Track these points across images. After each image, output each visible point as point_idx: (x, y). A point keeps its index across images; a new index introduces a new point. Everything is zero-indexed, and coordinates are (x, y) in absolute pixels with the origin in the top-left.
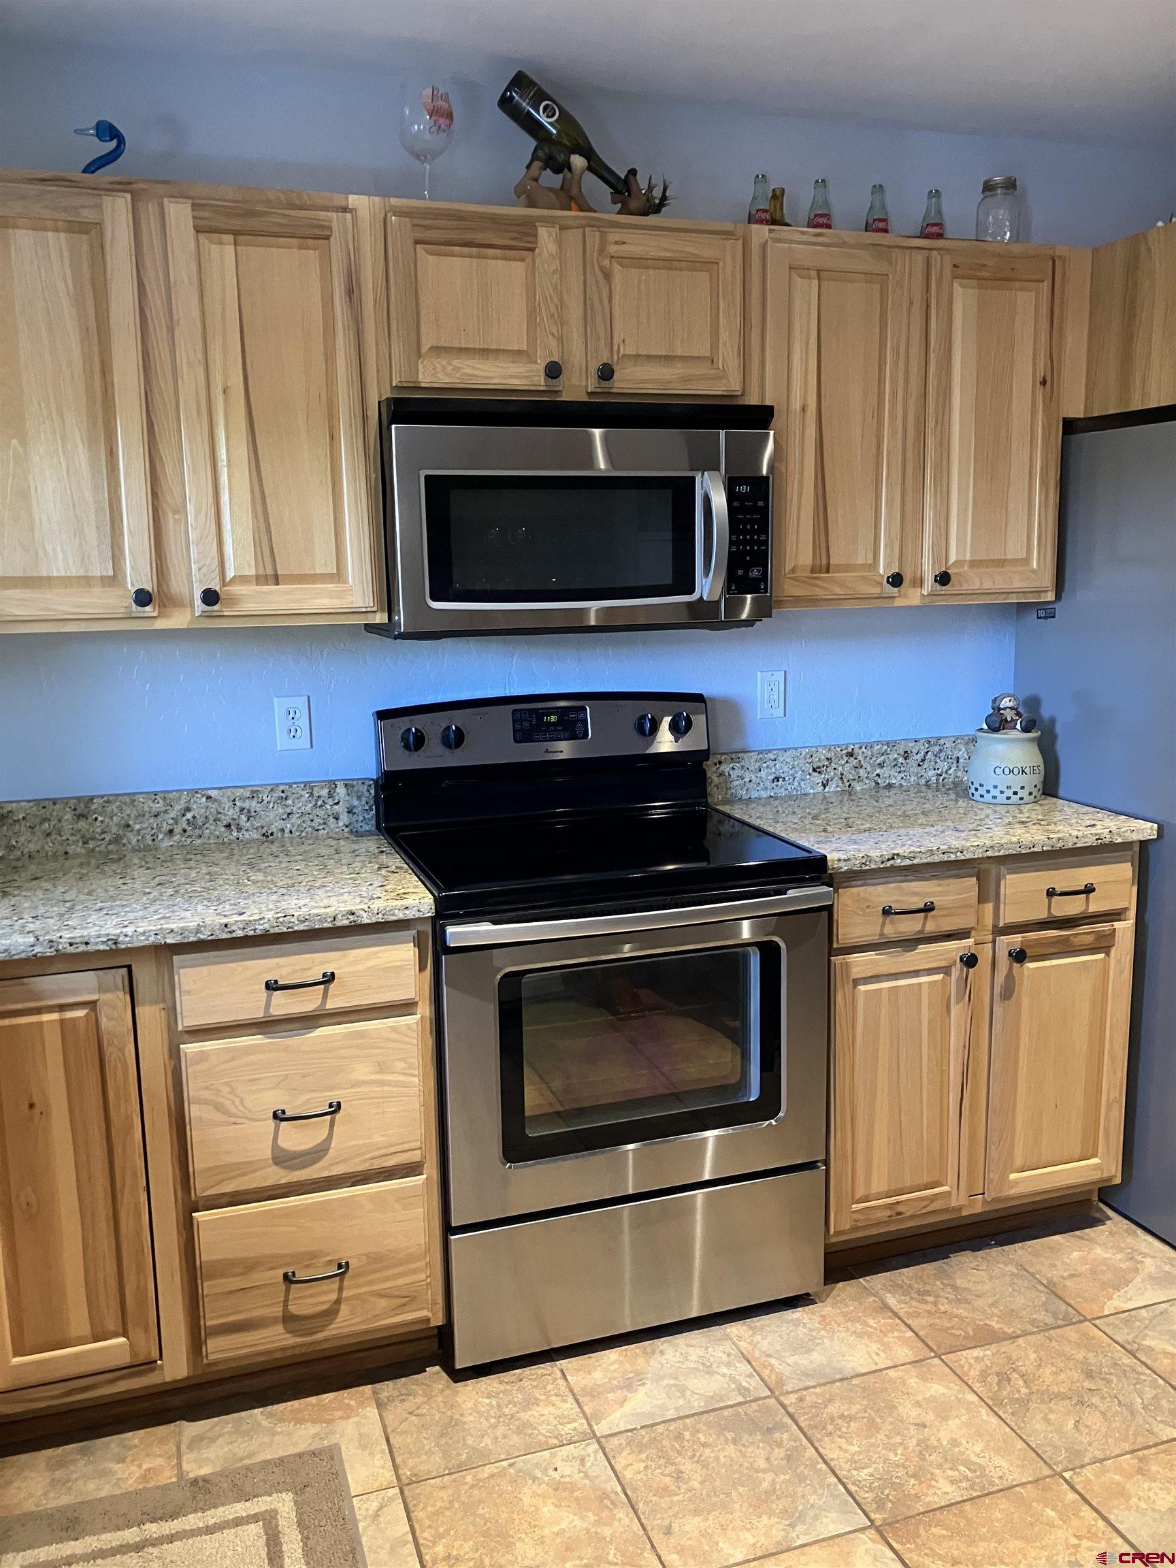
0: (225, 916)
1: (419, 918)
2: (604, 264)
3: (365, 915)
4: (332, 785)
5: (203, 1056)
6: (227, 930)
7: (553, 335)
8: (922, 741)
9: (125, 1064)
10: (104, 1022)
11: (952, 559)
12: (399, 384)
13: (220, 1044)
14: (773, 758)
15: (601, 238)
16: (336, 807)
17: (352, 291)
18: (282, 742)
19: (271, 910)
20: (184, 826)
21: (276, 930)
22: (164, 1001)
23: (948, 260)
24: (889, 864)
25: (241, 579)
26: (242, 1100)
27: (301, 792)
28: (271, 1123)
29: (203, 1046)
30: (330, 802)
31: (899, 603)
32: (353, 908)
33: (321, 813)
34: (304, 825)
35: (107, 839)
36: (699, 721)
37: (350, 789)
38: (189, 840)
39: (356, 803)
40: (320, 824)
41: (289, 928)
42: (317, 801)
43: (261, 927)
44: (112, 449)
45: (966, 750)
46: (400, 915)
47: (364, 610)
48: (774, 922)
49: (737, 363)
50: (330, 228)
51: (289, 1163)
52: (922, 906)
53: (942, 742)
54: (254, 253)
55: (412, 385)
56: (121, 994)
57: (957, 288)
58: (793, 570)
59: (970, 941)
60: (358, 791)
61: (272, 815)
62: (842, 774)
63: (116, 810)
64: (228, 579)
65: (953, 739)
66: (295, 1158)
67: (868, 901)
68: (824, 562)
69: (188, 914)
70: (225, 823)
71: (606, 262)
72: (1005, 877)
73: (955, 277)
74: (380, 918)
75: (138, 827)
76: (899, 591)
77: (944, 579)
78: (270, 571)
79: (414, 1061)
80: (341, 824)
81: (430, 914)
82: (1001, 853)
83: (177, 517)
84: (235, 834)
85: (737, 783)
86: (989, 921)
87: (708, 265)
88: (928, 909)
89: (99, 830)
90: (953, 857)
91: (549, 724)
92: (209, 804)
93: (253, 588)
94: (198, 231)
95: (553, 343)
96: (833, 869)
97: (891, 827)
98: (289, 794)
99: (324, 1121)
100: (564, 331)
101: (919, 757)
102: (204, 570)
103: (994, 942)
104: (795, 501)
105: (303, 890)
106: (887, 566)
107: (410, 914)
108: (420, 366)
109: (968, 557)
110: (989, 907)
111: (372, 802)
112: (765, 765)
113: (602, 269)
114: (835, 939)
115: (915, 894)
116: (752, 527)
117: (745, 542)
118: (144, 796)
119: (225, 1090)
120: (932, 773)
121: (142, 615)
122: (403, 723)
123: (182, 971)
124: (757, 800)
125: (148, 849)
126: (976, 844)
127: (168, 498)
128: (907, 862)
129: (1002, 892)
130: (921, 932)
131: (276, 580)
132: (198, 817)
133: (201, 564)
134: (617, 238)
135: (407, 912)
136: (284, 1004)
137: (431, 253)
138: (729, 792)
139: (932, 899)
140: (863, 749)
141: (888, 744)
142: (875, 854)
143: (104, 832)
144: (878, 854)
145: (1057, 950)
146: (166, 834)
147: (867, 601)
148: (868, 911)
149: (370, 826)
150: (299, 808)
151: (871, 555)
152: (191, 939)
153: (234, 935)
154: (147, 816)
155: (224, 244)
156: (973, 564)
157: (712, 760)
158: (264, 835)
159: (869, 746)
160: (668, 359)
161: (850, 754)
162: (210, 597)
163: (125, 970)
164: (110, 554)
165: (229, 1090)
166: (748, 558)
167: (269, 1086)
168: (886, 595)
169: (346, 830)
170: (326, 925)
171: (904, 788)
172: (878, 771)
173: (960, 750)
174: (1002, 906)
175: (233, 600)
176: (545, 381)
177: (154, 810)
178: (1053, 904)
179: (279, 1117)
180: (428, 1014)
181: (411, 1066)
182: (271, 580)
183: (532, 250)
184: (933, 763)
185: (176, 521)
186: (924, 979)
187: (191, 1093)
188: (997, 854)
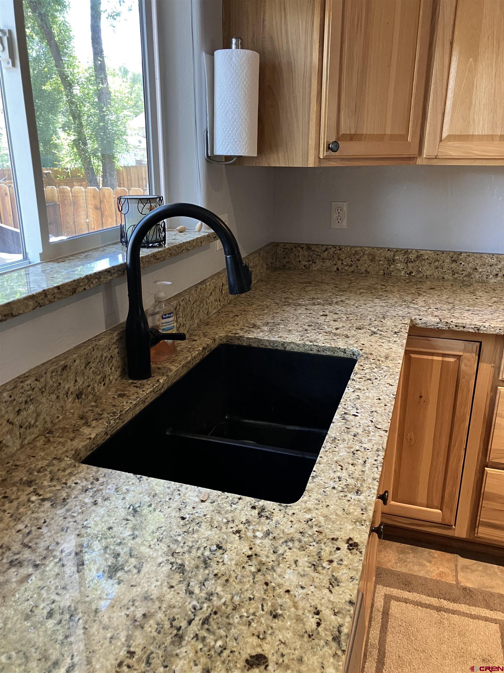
9: (468, 388)
10: (462, 366)
22: (496, 363)
35: (464, 274)
56: (473, 354)
63: (471, 260)
75: (480, 270)
118: (487, 255)
125: (483, 282)
143: (463, 271)
146: (494, 276)
154: (487, 265)
163: (478, 344)
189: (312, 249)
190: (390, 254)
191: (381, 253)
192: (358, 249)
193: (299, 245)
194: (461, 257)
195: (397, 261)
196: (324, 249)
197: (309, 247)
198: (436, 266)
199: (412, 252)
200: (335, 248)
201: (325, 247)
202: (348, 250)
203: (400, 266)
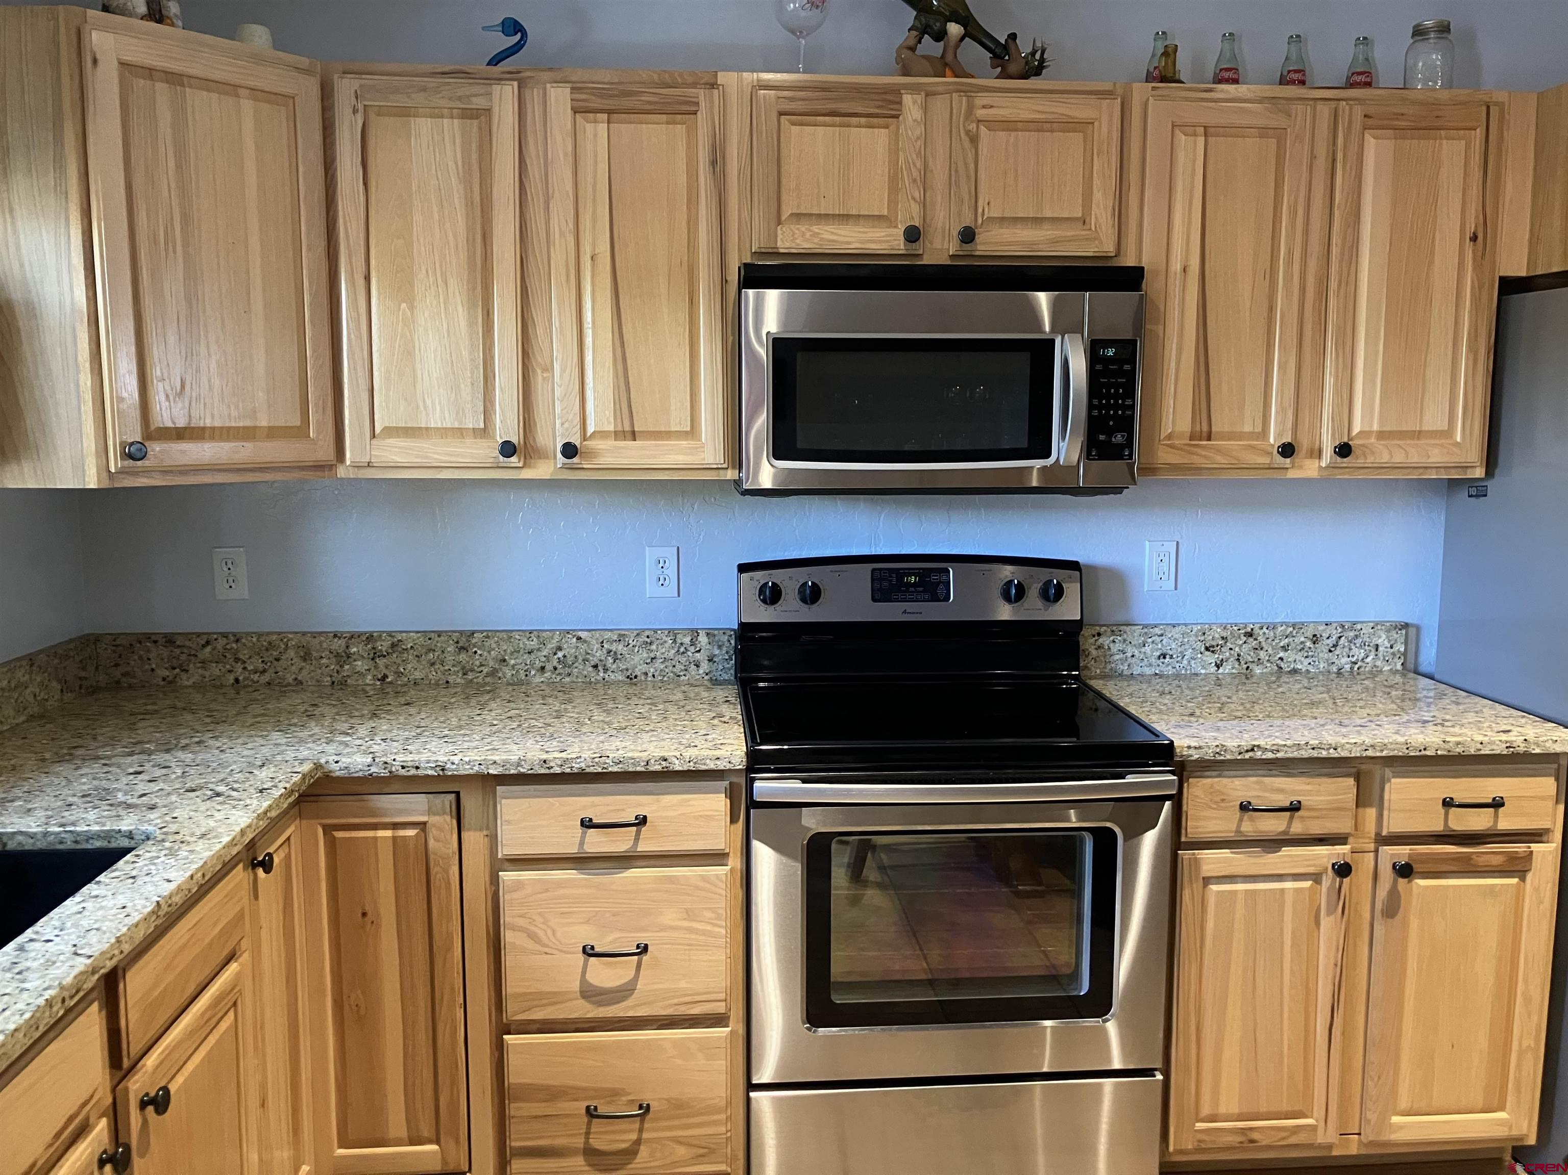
0: (547, 752)
1: (730, 770)
2: (970, 128)
3: (677, 762)
4: (695, 632)
5: (519, 885)
6: (546, 766)
7: (914, 199)
8: (1334, 625)
9: (448, 884)
10: (431, 843)
11: (1356, 429)
12: (758, 250)
13: (537, 875)
14: (1159, 633)
15: (968, 101)
16: (697, 654)
17: (717, 162)
18: (651, 589)
19: (592, 749)
20: (555, 663)
21: (592, 770)
22: (487, 828)
23: (1358, 112)
24: (1247, 756)
25: (600, 434)
26: (554, 932)
27: (664, 638)
28: (581, 957)
29: (520, 876)
30: (692, 649)
31: (1291, 474)
32: (666, 754)
33: (683, 659)
34: (667, 670)
35: (485, 672)
36: (1072, 590)
37: (712, 638)
38: (559, 678)
39: (717, 652)
40: (682, 670)
41: (604, 768)
42: (679, 648)
43: (578, 766)
44: (488, 312)
45: (1388, 637)
46: (712, 766)
47: (715, 466)
48: (1111, 807)
49: (1110, 222)
50: (697, 104)
51: (594, 999)
52: (1287, 804)
53: (1359, 626)
54: (625, 130)
55: (770, 250)
56: (448, 818)
57: (1370, 142)
58: (1169, 437)
59: (1345, 849)
60: (720, 640)
61: (637, 659)
62: (1239, 655)
63: (494, 646)
64: (588, 434)
65: (1372, 625)
66: (601, 994)
67: (1223, 794)
68: (1205, 428)
69: (515, 747)
70: (593, 663)
71: (973, 127)
72: (1389, 780)
73: (1365, 128)
74: (691, 766)
75: (513, 662)
76: (1293, 463)
77: (1344, 450)
78: (627, 428)
79: (722, 912)
80: (701, 671)
81: (740, 767)
82: (1384, 754)
83: (545, 375)
84: (602, 675)
85: (1117, 657)
86: (1370, 827)
87: (1082, 126)
88: (1294, 808)
89: (478, 663)
90: (1324, 754)
91: (909, 584)
92: (579, 645)
93: (611, 443)
94: (575, 113)
95: (915, 209)
96: (1182, 756)
97: (1269, 716)
98: (653, 639)
99: (632, 960)
100: (928, 194)
101: (1331, 642)
102: (566, 425)
103: (1376, 851)
104: (1173, 365)
105: (632, 733)
106: (1279, 435)
107: (722, 765)
108: (779, 232)
109: (1375, 427)
110: (1370, 813)
111: (732, 652)
112: (1150, 640)
113: (968, 132)
114: (1183, 832)
115: (1281, 791)
116: (1117, 391)
117: (1108, 407)
118: (521, 633)
119: (539, 920)
120: (1344, 660)
121: (508, 465)
122: (760, 576)
123: (504, 801)
124: (1140, 678)
125: (520, 683)
126: (1354, 741)
127: (539, 359)
128: (1270, 755)
129: (1386, 797)
130: (1285, 832)
131: (633, 435)
132: (568, 656)
133: (564, 420)
134: (986, 101)
135: (718, 763)
136: (597, 842)
137: (794, 124)
138: (1109, 667)
139: (1299, 798)
140: (1265, 629)
141: (1294, 626)
142: (1231, 744)
143: (482, 665)
144: (1236, 744)
145: (1455, 869)
146: (538, 671)
147: (1253, 472)
148: (1222, 804)
149: (729, 675)
150: (663, 654)
151: (1259, 423)
152: (512, 772)
153: (552, 771)
154: (522, 652)
155: (598, 122)
156: (1382, 435)
157: (1086, 632)
158: (628, 677)
159: (1272, 627)
160: (1038, 221)
161: (1250, 635)
162: (570, 450)
163: (453, 796)
164: (482, 409)
165: (541, 920)
166: (1111, 423)
167: (581, 921)
168: (1276, 466)
169: (707, 677)
170: (639, 769)
171: (1310, 675)
172: (1281, 654)
173: (1380, 637)
174: (1386, 813)
175: (591, 454)
176: (905, 245)
177: (528, 647)
178: (1450, 817)
179: (589, 952)
180: (739, 867)
181: (719, 917)
182: (629, 436)
183: (897, 117)
184: (1346, 649)
185: (544, 379)
186: (1288, 885)
187: (507, 919)
188: (1378, 754)
189: (178, 643)
190: (338, 645)
191: (321, 643)
192: (274, 637)
193: (148, 636)
194: (474, 641)
195: (354, 657)
196: (203, 642)
197: (170, 640)
198: (430, 660)
199: (380, 636)
200: (226, 637)
201: (205, 638)
202: (254, 640)
203: (360, 665)
